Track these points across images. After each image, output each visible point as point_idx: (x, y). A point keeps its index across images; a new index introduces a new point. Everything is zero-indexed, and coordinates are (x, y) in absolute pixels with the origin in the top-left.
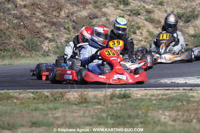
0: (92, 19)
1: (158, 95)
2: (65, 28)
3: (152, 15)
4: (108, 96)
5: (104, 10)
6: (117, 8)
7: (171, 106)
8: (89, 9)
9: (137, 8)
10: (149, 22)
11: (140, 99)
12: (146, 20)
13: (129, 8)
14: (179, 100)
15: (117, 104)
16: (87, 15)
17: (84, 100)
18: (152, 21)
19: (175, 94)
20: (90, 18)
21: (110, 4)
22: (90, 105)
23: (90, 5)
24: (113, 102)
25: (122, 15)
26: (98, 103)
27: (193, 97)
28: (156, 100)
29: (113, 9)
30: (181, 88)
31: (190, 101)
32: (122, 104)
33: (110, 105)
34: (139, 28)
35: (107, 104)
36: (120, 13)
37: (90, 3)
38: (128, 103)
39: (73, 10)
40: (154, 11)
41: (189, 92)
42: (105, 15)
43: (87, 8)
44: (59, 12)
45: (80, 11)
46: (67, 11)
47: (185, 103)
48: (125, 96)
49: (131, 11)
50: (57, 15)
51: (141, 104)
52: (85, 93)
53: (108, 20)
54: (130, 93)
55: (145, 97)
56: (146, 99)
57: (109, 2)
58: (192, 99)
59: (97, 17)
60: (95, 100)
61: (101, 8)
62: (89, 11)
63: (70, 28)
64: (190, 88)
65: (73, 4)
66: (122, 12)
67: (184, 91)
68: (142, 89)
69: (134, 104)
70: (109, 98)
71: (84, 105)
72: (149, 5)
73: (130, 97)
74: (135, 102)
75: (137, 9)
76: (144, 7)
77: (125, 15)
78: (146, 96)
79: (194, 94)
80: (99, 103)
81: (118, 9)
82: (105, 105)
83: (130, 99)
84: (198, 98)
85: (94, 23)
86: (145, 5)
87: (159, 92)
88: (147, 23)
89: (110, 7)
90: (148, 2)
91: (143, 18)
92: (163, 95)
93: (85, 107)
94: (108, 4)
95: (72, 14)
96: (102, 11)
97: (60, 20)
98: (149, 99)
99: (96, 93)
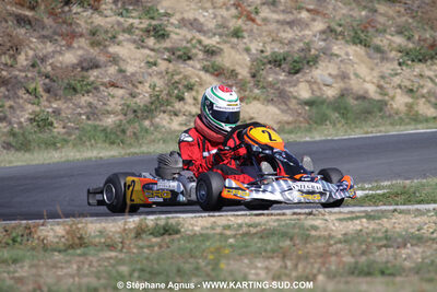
0: (87, 70)
1: (240, 226)
2: (28, 91)
3: (218, 60)
4: (130, 230)
5: (113, 49)
6: (140, 44)
7: (269, 248)
8: (79, 48)
9: (184, 44)
10: (212, 74)
11: (201, 235)
12: (205, 69)
13: (167, 44)
14: (285, 235)
15: (150, 247)
16: (75, 61)
17: (77, 241)
18: (217, 72)
19: (276, 224)
20: (83, 68)
21: (126, 35)
22: (92, 251)
23: (82, 40)
24: (141, 243)
25: (151, 60)
26: (108, 246)
27: (315, 228)
28: (234, 236)
29: (132, 47)
30: (288, 212)
31: (308, 236)
32: (161, 247)
33: (135, 251)
34: (190, 88)
35: (130, 248)
36: (148, 56)
37: (81, 35)
38: (176, 244)
39: (44, 51)
40: (222, 50)
41: (306, 219)
42: (115, 60)
43: (75, 45)
44: (13, 57)
45: (60, 53)
46: (31, 53)
47: (297, 242)
48: (167, 231)
49: (172, 51)
50: (9, 62)
51: (203, 247)
52: (80, 226)
53: (121, 71)
54: (178, 224)
55: (211, 232)
56: (215, 234)
57: (124, 31)
58: (313, 233)
59: (97, 66)
60: (103, 240)
61: (105, 46)
62: (80, 52)
63: (40, 90)
64: (307, 211)
65: (44, 37)
66: (152, 54)
67: (295, 216)
68: (203, 214)
69: (188, 245)
70: (133, 235)
71: (79, 251)
72: (210, 38)
73: (178, 232)
74: (189, 242)
75: (186, 48)
76: (200, 42)
77: (159, 61)
78: (213, 228)
79: (318, 222)
80: (111, 247)
81: (143, 47)
82: (124, 250)
83: (178, 236)
84: (326, 230)
85: (92, 79)
86: (202, 38)
87: (240, 220)
88: (207, 77)
89: (125, 43)
90: (209, 31)
91: (198, 66)
92: (250, 226)
93: (79, 255)
94: (120, 38)
95: (43, 60)
96: (107, 52)
97: (17, 73)
98: (221, 234)
99: (104, 225)
